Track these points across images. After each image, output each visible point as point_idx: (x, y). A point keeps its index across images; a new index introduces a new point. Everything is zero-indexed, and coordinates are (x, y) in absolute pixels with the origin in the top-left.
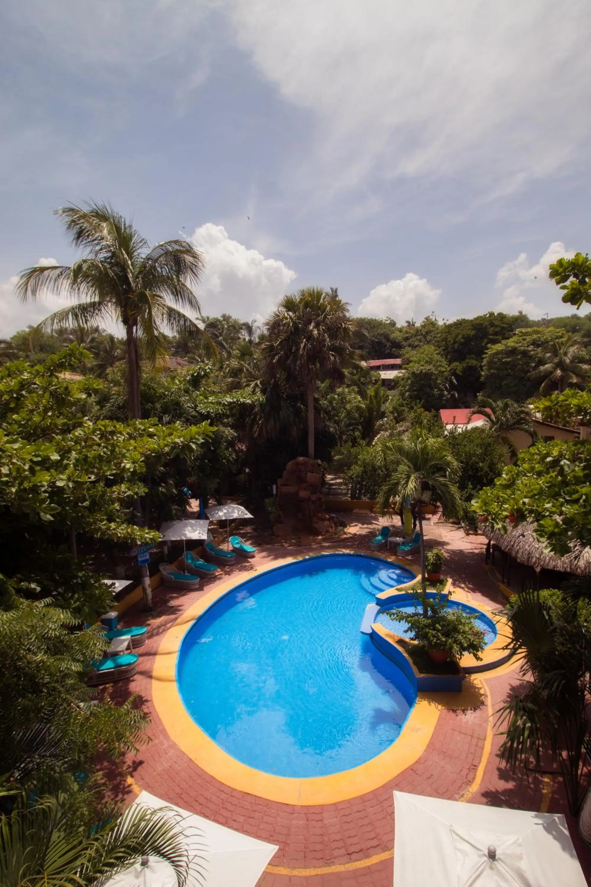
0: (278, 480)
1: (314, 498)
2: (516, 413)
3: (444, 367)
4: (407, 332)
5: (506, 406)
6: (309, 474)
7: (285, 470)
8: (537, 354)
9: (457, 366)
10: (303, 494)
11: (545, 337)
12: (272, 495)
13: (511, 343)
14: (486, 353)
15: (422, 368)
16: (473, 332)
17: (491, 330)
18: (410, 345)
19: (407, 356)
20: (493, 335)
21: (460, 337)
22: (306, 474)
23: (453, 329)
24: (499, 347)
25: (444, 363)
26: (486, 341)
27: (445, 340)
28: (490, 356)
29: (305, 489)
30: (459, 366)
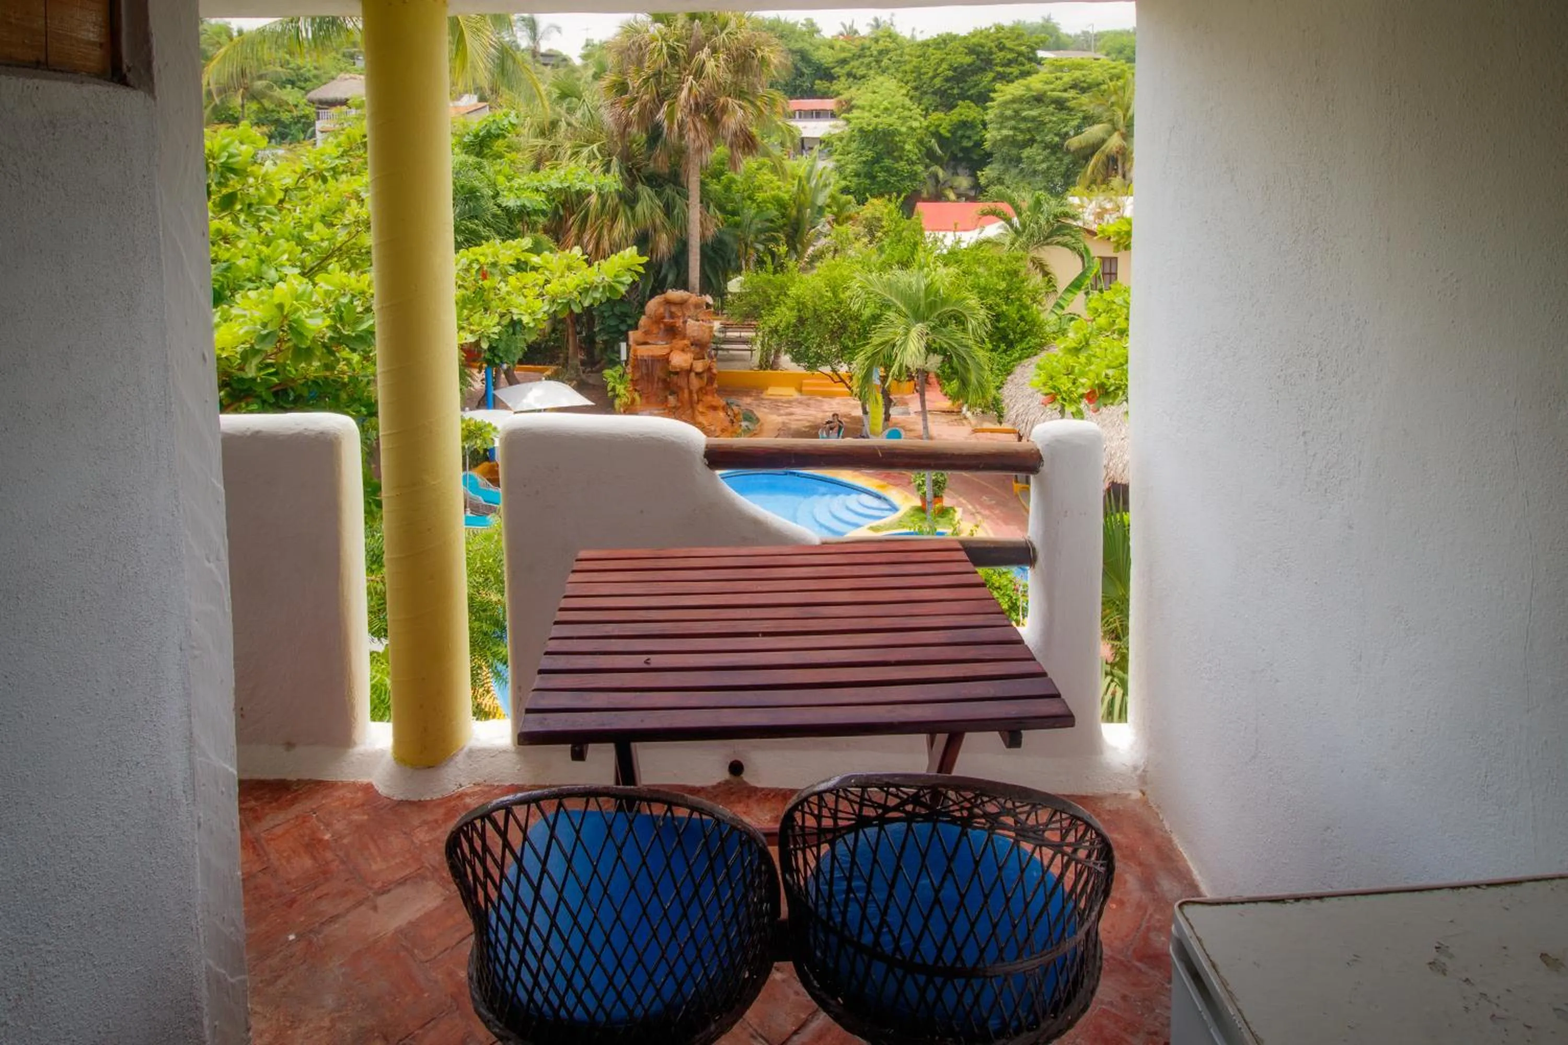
0: (631, 333)
1: (699, 366)
2: (1056, 216)
3: (916, 120)
4: (843, 49)
5: (1038, 203)
6: (690, 322)
7: (644, 313)
8: (1081, 105)
9: (939, 119)
10: (680, 360)
11: (1093, 76)
12: (619, 363)
13: (1036, 82)
14: (992, 100)
15: (877, 120)
16: (968, 59)
17: (999, 56)
18: (849, 75)
19: (846, 95)
20: (1003, 66)
21: (945, 65)
22: (685, 322)
23: (931, 50)
24: (1015, 89)
25: (917, 111)
26: (991, 75)
27: (917, 70)
28: (999, 105)
29: (683, 350)
30: (944, 120)
